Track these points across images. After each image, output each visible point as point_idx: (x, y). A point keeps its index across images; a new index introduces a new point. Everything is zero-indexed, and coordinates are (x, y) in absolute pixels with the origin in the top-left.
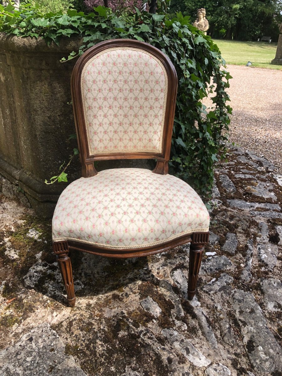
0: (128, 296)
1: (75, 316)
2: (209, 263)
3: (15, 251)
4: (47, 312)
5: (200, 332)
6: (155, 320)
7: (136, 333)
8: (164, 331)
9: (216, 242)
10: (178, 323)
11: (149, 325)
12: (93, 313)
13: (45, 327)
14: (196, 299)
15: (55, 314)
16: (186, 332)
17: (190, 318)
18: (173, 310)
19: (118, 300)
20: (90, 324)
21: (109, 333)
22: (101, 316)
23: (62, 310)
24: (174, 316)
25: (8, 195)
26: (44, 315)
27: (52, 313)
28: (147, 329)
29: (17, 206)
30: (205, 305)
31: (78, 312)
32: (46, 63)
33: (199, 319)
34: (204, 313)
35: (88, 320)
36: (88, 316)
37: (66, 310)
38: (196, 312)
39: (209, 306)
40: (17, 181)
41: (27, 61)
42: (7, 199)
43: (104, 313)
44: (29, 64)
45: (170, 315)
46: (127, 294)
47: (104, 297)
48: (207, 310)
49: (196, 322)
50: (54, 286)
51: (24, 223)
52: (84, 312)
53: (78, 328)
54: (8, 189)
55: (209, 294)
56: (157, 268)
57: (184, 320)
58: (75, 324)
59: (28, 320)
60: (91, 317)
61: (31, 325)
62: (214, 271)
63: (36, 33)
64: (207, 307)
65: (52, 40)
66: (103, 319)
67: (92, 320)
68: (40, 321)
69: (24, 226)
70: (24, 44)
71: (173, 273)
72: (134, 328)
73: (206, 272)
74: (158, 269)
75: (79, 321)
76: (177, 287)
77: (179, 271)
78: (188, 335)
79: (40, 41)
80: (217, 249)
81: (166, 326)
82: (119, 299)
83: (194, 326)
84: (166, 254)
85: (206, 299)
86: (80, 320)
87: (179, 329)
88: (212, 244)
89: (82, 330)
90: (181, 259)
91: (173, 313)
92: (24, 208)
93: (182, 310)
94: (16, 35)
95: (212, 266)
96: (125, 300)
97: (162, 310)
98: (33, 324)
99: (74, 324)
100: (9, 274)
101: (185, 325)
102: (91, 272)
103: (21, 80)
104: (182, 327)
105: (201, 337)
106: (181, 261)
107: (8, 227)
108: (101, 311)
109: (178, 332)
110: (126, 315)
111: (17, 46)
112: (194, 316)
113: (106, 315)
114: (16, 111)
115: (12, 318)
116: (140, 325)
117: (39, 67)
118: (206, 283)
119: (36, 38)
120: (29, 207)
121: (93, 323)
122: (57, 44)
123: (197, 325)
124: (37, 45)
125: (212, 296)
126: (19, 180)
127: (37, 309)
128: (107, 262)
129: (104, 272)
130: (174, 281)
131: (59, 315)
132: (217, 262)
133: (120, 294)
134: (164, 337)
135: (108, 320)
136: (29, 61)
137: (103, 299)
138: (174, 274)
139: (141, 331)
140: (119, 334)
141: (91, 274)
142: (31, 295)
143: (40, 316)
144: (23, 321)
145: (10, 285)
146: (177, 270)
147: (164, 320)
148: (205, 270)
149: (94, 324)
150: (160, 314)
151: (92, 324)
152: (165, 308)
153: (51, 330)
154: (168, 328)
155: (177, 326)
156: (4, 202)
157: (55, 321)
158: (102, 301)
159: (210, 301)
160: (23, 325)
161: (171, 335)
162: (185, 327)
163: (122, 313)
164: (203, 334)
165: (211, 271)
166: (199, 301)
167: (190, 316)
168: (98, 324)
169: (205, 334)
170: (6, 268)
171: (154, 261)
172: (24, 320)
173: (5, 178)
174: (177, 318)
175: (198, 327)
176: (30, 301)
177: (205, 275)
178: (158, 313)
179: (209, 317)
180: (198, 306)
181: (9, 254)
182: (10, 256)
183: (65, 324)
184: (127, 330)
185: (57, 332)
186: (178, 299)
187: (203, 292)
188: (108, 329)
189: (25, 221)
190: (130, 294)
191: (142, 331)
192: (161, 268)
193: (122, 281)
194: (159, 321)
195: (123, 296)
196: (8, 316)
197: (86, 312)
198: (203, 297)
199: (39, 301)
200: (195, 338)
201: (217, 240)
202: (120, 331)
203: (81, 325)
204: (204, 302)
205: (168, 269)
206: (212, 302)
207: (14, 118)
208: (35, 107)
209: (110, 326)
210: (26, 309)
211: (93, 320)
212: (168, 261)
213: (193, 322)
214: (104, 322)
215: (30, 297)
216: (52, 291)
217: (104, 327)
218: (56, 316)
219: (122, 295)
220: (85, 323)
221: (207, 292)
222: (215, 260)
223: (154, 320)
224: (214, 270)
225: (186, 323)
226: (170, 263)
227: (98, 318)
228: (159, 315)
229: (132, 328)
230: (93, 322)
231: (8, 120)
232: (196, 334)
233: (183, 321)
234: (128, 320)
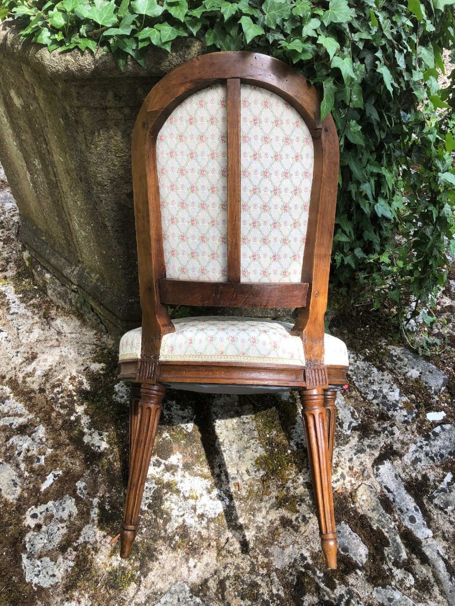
0: (308, 522)
1: (227, 571)
2: (436, 442)
3: (100, 435)
4: (179, 559)
5: (436, 589)
6: (360, 570)
7: (333, 601)
8: (377, 591)
9: (443, 388)
10: (398, 573)
11: (351, 580)
12: (254, 561)
13: (181, 592)
14: (424, 524)
15: (192, 562)
16: (413, 590)
17: (417, 561)
18: (387, 548)
19: (291, 529)
20: (255, 585)
21: (288, 601)
22: (268, 566)
23: (202, 553)
24: (390, 559)
25: (61, 303)
26: (174, 565)
27: (187, 560)
28: (349, 589)
29: (81, 327)
30: (439, 533)
31: (229, 560)
32: (115, 96)
33: (434, 566)
34: (440, 552)
35: (250, 578)
36: (248, 569)
37: (208, 553)
38: (428, 553)
39: (446, 535)
40: (75, 287)
41: (75, 94)
42: (59, 310)
43: (272, 558)
44: (78, 100)
45: (383, 559)
46: (304, 517)
47: (267, 523)
48: (445, 544)
49: (427, 570)
50: (180, 507)
51: (102, 369)
52: (239, 560)
53: (236, 593)
54: (59, 293)
55: (446, 513)
56: (347, 458)
57: (407, 567)
58: (230, 587)
59: (151, 575)
60: (253, 571)
61: (158, 587)
62: (448, 457)
63: (89, 37)
64: (445, 539)
65: (128, 54)
66: (274, 573)
67: (257, 576)
68: (171, 578)
69: (104, 375)
70: (67, 68)
71: (378, 469)
72: (328, 589)
73: (434, 460)
74: (351, 460)
75: (235, 580)
76: (388, 498)
77: (387, 464)
78: (418, 595)
79: (100, 58)
80: (446, 405)
81: (380, 581)
82: (293, 527)
83: (425, 578)
84: (359, 425)
85: (441, 522)
86: (237, 577)
87: (401, 585)
88: (436, 393)
89: (242, 599)
90: (387, 435)
91: (388, 555)
92: (95, 331)
93: (403, 546)
94: (46, 45)
95: (443, 449)
96: (302, 529)
97: (369, 549)
98: (160, 585)
99: (227, 586)
100: (101, 484)
101: (411, 577)
102: (236, 472)
103: (61, 120)
104: (406, 581)
105: (438, 599)
106: (387, 440)
107: (77, 380)
108: (267, 554)
109: (400, 591)
110: (310, 562)
111: (53, 73)
112: (425, 560)
113: (277, 564)
114: (55, 170)
115: (123, 573)
116: (337, 582)
117: (101, 104)
118: (436, 487)
119: (91, 53)
120: (103, 331)
121: (259, 582)
122: (141, 62)
123: (430, 575)
124: (96, 67)
125: (450, 516)
126: (77, 286)
127: (161, 554)
128: (259, 449)
129: (258, 470)
130: (381, 485)
131: (199, 564)
132: (450, 439)
133: (294, 518)
134: (379, 603)
135: (281, 573)
136: (78, 93)
137: (265, 528)
138: (380, 471)
139: (340, 595)
140: (303, 601)
141: (237, 476)
142: (146, 527)
143: (168, 567)
144: (142, 579)
145: (107, 507)
146: (384, 464)
147: (375, 570)
148: (432, 458)
149: (260, 586)
150: (366, 558)
151: (257, 584)
152: (373, 545)
153: (191, 597)
154: (384, 587)
155: (397, 580)
156: (55, 317)
157: (195, 578)
158: (264, 533)
159: (448, 525)
160: (145, 587)
161: (390, 600)
162: (410, 581)
163: (303, 558)
164: (442, 592)
165: (441, 458)
166: (429, 527)
167: (417, 558)
168: (267, 585)
169: (445, 594)
170: (93, 471)
171: (340, 442)
172: (145, 577)
173: (48, 271)
174: (396, 564)
175: (432, 580)
176: (147, 539)
177: (432, 467)
178: (364, 556)
179: (449, 558)
180: (428, 537)
181: (92, 442)
182: (93, 445)
183: (212, 584)
184: (316, 593)
185: (202, 600)
186: (393, 523)
187: (432, 506)
188: (285, 593)
189: (102, 365)
190: (310, 518)
191: (342, 596)
192: (355, 457)
193: (292, 489)
194: (367, 571)
195: (299, 522)
196: (117, 570)
197: (243, 559)
198: (435, 517)
199: (161, 538)
200: (429, 602)
201: (443, 385)
202: (305, 594)
203: (240, 588)
204: (437, 528)
205: (367, 460)
206: (451, 526)
207: (54, 179)
208: (100, 179)
209: (286, 585)
210: (143, 556)
211: (259, 578)
212: (366, 442)
213: (424, 571)
214: (276, 579)
215: (145, 529)
216: (178, 516)
217: (278, 590)
218: (195, 567)
219: (297, 519)
220: (247, 584)
221: (441, 509)
222: (447, 435)
223: (358, 571)
224: (447, 455)
225: (412, 574)
226: (369, 446)
227: (265, 572)
228: (365, 560)
229: (325, 591)
230: (258, 580)
231: (41, 179)
232: (431, 594)
233: (406, 569)
234: (314, 573)
